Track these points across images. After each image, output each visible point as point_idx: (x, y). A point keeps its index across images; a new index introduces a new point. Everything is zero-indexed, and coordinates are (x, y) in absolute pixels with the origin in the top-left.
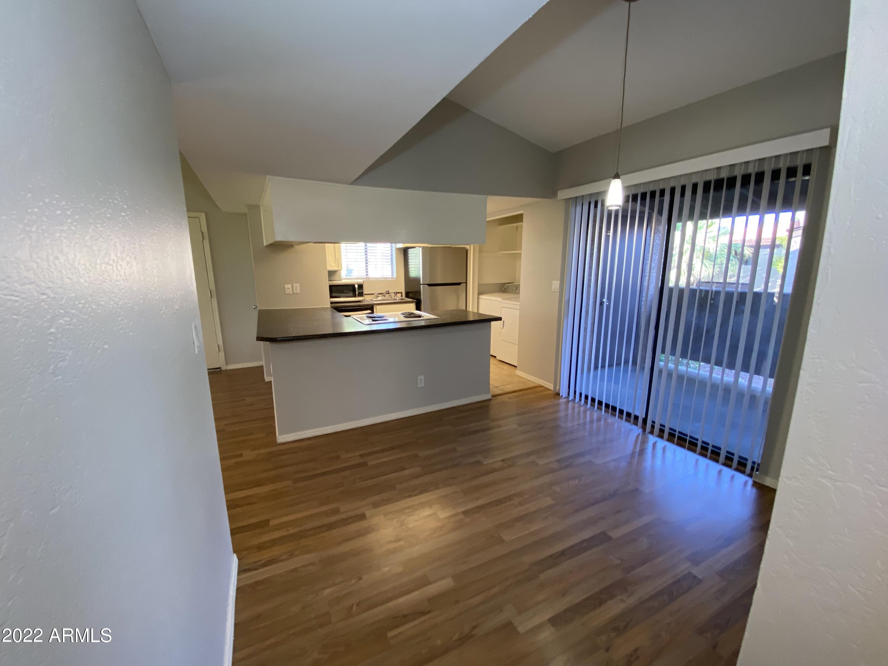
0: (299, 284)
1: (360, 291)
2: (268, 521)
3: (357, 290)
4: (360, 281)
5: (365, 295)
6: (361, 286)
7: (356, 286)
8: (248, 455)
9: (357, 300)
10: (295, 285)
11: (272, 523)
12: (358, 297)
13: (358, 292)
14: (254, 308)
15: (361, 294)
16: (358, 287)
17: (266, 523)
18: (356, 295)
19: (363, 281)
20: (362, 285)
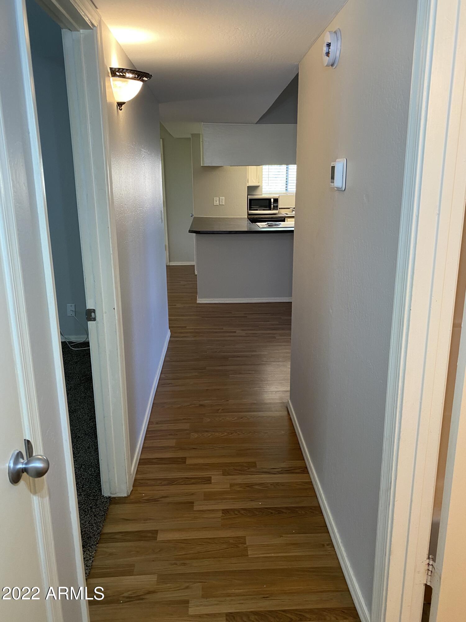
0: (224, 197)
1: (275, 205)
2: (186, 327)
3: (272, 203)
4: (276, 196)
5: (280, 209)
6: (276, 200)
7: (272, 200)
8: (178, 305)
9: (272, 213)
10: (221, 198)
11: (187, 327)
12: (273, 210)
13: (273, 206)
14: (191, 216)
15: (276, 208)
16: (274, 201)
17: (185, 327)
18: (271, 209)
19: (278, 196)
20: (278, 199)
